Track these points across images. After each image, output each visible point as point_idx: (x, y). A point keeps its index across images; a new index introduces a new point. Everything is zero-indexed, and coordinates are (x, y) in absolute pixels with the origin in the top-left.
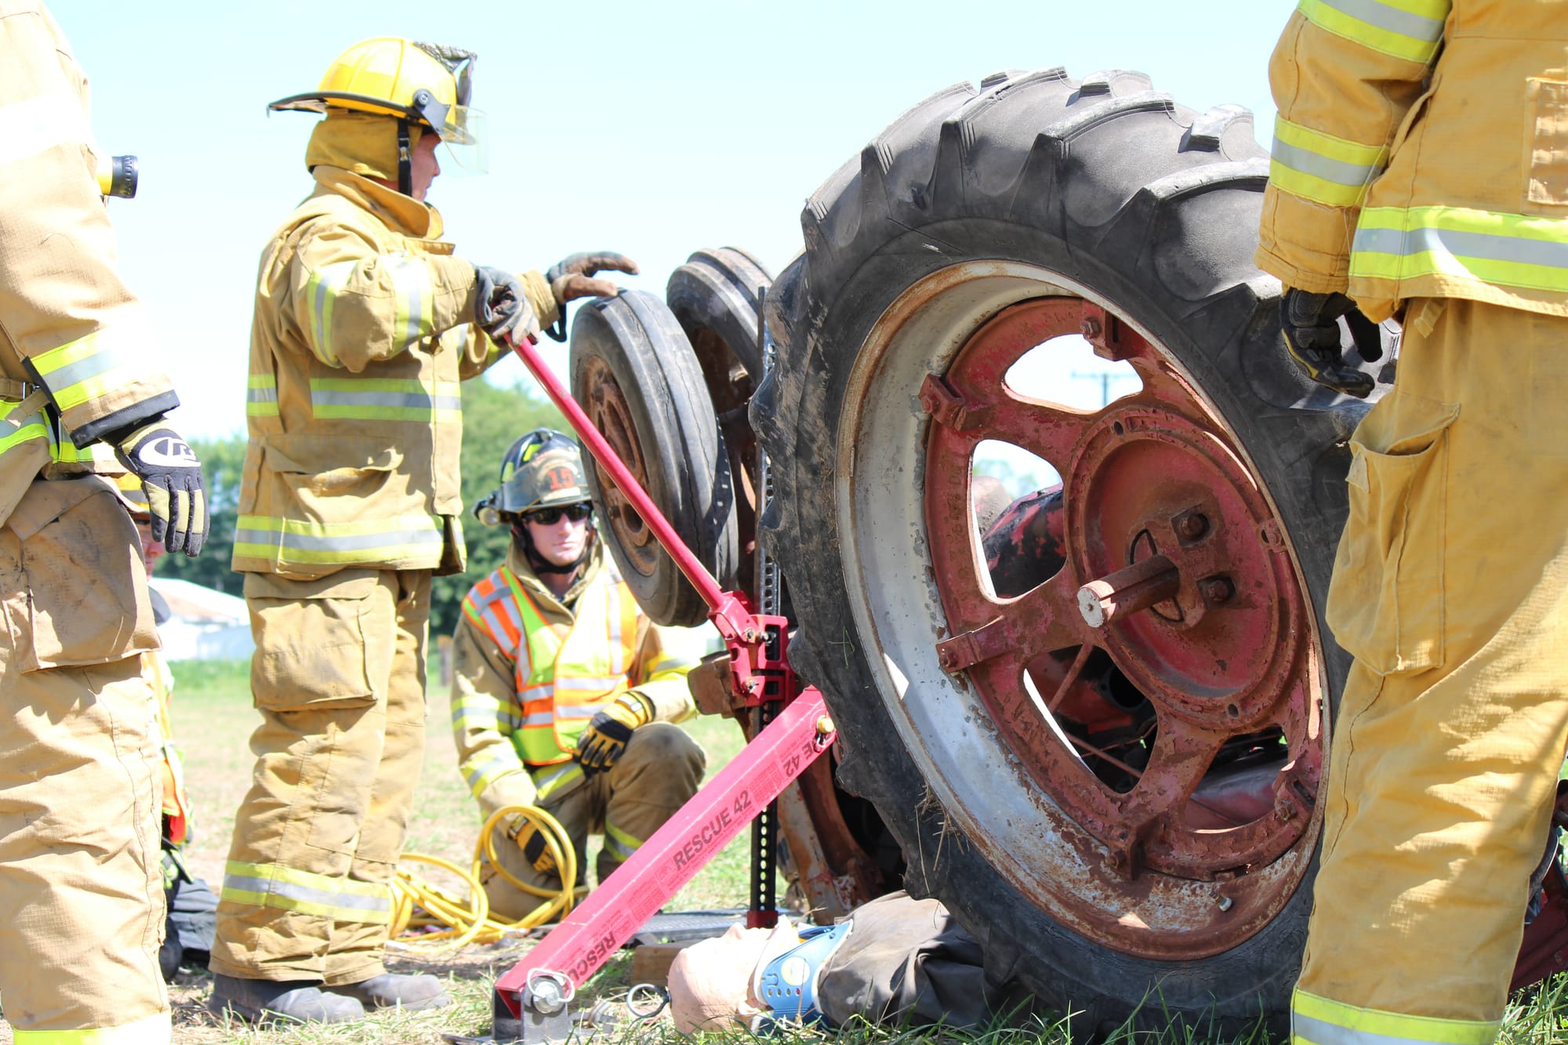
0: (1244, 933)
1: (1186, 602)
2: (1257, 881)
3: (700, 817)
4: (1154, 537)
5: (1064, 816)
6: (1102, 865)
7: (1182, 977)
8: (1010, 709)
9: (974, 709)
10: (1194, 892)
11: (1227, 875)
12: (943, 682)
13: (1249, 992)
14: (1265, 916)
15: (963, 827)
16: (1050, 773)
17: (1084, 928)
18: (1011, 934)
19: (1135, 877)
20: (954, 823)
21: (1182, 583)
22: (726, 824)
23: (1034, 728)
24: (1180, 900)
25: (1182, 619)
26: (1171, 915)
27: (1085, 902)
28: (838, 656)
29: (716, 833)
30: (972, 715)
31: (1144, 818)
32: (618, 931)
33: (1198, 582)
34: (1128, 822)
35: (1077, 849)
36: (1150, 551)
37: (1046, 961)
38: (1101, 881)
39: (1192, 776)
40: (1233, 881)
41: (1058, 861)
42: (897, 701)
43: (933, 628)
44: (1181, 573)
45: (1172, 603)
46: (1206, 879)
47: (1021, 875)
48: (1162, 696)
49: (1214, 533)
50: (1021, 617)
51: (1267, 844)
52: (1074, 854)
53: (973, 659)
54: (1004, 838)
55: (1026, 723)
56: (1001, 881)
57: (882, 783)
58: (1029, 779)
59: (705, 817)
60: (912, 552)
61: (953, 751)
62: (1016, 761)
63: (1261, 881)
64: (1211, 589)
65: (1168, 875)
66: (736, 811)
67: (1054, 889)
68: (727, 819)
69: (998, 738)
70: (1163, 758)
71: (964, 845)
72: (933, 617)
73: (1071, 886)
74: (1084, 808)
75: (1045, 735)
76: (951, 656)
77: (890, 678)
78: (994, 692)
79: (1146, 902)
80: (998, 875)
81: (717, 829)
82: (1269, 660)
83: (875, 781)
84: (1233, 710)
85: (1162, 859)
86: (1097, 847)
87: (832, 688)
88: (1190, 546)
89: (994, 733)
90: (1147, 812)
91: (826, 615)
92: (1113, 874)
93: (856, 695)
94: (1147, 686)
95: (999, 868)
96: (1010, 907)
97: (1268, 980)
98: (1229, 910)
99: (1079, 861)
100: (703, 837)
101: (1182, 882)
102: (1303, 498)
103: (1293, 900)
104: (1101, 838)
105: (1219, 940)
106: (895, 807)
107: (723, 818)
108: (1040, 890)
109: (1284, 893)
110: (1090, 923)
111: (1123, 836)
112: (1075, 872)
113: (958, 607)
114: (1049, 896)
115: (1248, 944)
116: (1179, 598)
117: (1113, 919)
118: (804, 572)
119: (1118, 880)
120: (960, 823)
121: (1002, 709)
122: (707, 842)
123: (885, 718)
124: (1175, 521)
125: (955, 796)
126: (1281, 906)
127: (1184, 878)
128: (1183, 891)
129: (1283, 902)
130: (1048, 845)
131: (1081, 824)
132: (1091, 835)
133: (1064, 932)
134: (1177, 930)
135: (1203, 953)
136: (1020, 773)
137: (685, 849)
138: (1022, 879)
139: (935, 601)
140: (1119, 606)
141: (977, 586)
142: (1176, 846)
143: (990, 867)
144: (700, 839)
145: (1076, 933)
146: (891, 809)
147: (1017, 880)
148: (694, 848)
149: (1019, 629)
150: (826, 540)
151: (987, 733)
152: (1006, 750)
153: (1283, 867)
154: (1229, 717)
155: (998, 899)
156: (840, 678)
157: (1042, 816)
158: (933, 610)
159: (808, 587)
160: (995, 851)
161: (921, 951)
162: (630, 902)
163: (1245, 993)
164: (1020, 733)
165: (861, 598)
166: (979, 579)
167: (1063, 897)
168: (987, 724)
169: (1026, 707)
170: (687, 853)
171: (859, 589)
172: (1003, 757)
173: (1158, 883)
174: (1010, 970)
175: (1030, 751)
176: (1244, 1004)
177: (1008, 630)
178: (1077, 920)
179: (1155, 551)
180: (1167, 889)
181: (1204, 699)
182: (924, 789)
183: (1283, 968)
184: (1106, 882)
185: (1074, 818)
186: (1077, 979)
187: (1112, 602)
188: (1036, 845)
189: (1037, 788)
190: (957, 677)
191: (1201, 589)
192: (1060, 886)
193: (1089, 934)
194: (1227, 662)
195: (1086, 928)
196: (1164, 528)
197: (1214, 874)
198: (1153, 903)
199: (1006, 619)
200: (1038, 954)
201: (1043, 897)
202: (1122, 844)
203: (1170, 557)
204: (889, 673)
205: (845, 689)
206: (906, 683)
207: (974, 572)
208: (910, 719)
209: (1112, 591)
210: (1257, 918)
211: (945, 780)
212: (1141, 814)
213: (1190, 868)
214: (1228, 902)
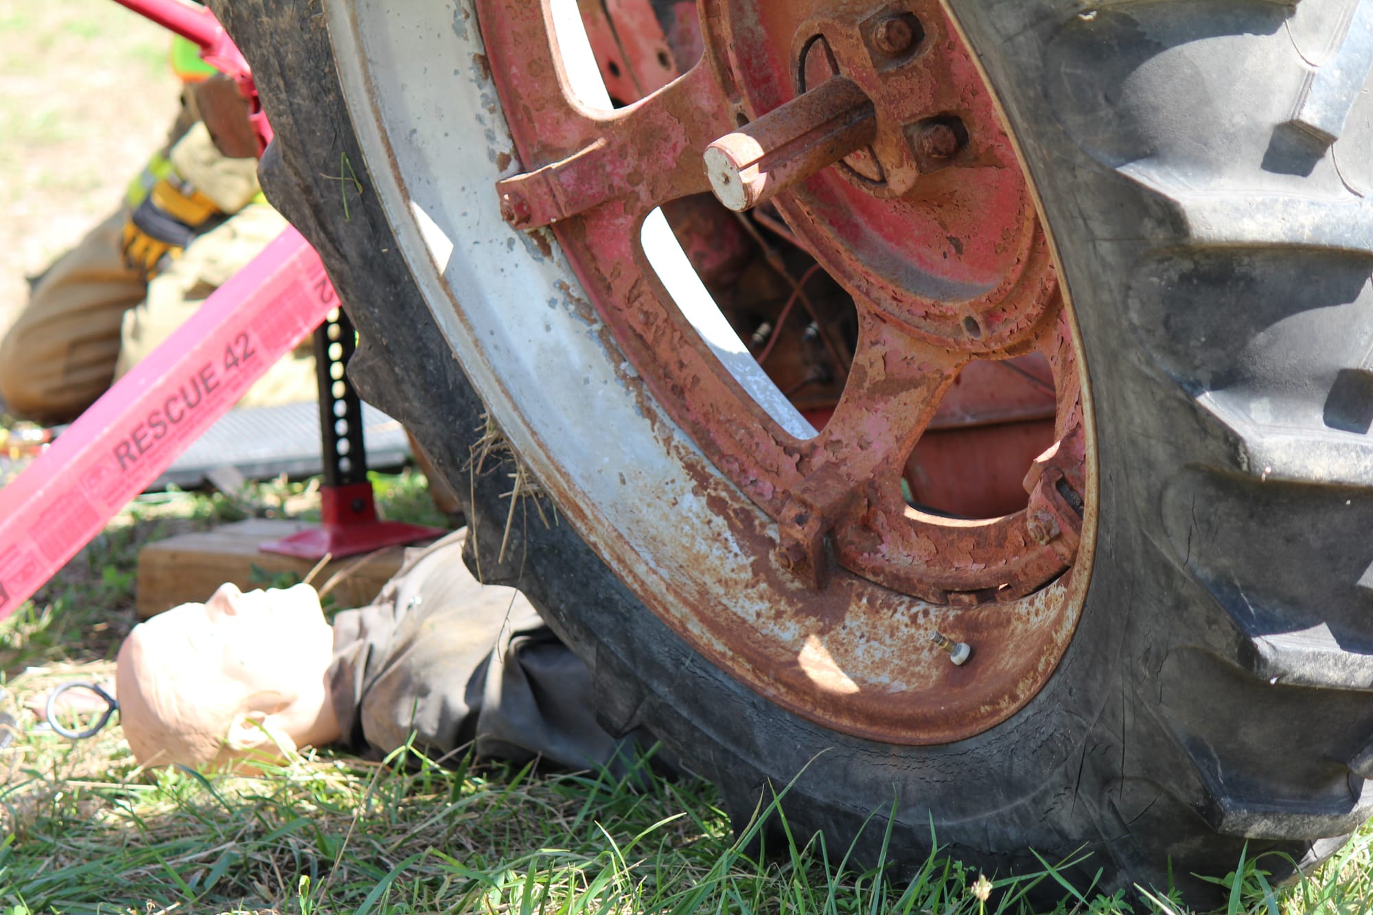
0: (983, 717)
1: (889, 158)
2: (1009, 621)
3: (160, 381)
4: (834, 49)
5: (711, 470)
6: (772, 556)
7: (894, 770)
8: (621, 289)
9: (563, 287)
10: (914, 618)
11: (966, 598)
12: (511, 243)
13: (993, 813)
14: (1014, 698)
15: (547, 486)
16: (687, 395)
17: (742, 666)
18: (629, 664)
19: (821, 585)
20: (532, 479)
21: (881, 126)
22: (209, 390)
23: (660, 322)
24: (893, 631)
25: (883, 181)
26: (878, 656)
27: (744, 621)
28: (336, 197)
29: (191, 406)
30: (560, 296)
31: (835, 490)
32: (13, 579)
33: (906, 128)
34: (808, 497)
35: (732, 527)
36: (828, 69)
37: (685, 713)
38: (771, 584)
39: (912, 421)
40: (973, 612)
41: (702, 547)
42: (434, 276)
43: (491, 154)
44: (880, 112)
45: (866, 153)
46: (933, 599)
47: (641, 569)
48: (864, 285)
49: (930, 47)
50: (632, 141)
51: (1024, 561)
52: (727, 534)
53: (556, 212)
54: (614, 505)
55: (646, 314)
56: (610, 576)
57: (416, 404)
58: (654, 405)
59: (169, 380)
60: (449, 33)
61: (528, 358)
62: (632, 373)
63: (1014, 623)
64: (926, 140)
65: (875, 584)
66: (228, 367)
67: (693, 597)
68: (212, 382)
69: (602, 335)
70: (867, 384)
71: (549, 514)
72: (490, 136)
73: (721, 591)
74: (743, 458)
75: (677, 335)
76: (519, 207)
77: (422, 238)
78: (594, 258)
79: (839, 628)
80: (604, 567)
81: (192, 397)
82: (1024, 258)
83: (406, 399)
84: (972, 325)
85: (864, 559)
86: (763, 526)
87: (329, 247)
88: (891, 69)
89: (597, 327)
90: (838, 477)
91: (314, 132)
92: (789, 576)
93: (369, 263)
94: (838, 265)
95: (606, 555)
96: (626, 619)
97: (1020, 801)
98: (965, 663)
99: (735, 548)
100: (168, 413)
101: (896, 600)
102: (1031, 93)
103: (1053, 682)
104: (770, 511)
105: (945, 720)
106: (439, 443)
107: (204, 381)
108: (670, 598)
109: (1041, 667)
110: (750, 661)
111: (800, 520)
112: (728, 567)
113: (530, 120)
114: (686, 610)
115: (990, 736)
116: (877, 148)
117: (787, 657)
118: (274, 61)
119: (797, 584)
120: (543, 478)
121: (609, 288)
122: (175, 422)
123: (416, 301)
124: (866, 29)
125: (534, 433)
126: (1034, 688)
127: (900, 594)
128: (898, 616)
129: (1040, 681)
130: (685, 519)
131: (738, 485)
132: (754, 503)
133: (711, 670)
134: (885, 687)
135: (923, 736)
136: (640, 394)
137: (134, 436)
138: (643, 577)
139: (492, 111)
140: (772, 176)
141: (558, 89)
142: (887, 537)
143: (591, 552)
144: (162, 416)
145: (729, 673)
146: (433, 444)
147: (635, 576)
148: (151, 432)
149: (631, 161)
150: (306, 14)
151: (584, 327)
152: (616, 355)
153: (1047, 606)
154: (966, 335)
155: (607, 605)
156: (342, 232)
157: (676, 468)
158: (489, 126)
159: (281, 84)
160: (600, 528)
161: (516, 634)
162: (34, 529)
163: (987, 814)
164: (639, 329)
165: (368, 109)
166: (562, 78)
167: (709, 613)
168: (584, 313)
169: (645, 287)
170: (137, 442)
171: (365, 97)
172: (611, 367)
173: (860, 596)
174: (632, 717)
175: (655, 359)
176: (985, 830)
177: (612, 162)
178: (730, 653)
179: (836, 70)
180: (873, 608)
181: (928, 301)
182: (484, 421)
183: (1042, 787)
184: (777, 586)
185: (729, 474)
186: (733, 748)
187: (761, 171)
188: (666, 517)
189: (667, 420)
190: (535, 234)
191: (910, 139)
192: (703, 592)
193: (750, 677)
194: (964, 241)
195: (743, 669)
196: (851, 37)
197: (945, 595)
198: (851, 633)
199: (609, 144)
200: (671, 700)
201: (677, 611)
202: (798, 533)
203: (859, 83)
204: (419, 231)
205: (350, 249)
206: (449, 247)
207: (552, 68)
208: (456, 306)
209: (760, 153)
210: (1002, 697)
211: (516, 407)
212: (829, 482)
213: (908, 580)
214: (964, 652)
